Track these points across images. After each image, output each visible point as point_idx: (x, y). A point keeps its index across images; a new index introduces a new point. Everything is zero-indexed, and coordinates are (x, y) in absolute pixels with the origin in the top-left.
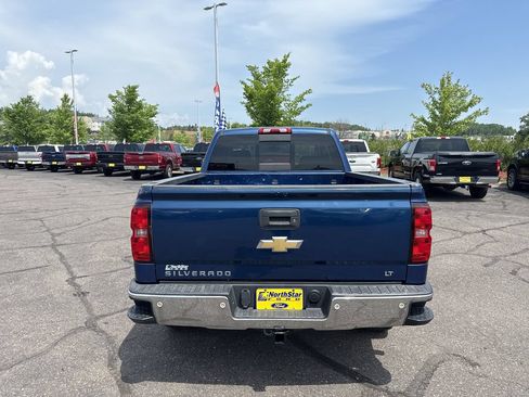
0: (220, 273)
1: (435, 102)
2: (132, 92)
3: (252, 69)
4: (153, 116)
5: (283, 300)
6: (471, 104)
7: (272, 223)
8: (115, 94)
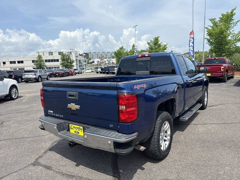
0: (60, 116)
2: (157, 39)
3: (212, 20)
4: (165, 49)
5: (77, 130)
7: (70, 97)
8: (150, 42)
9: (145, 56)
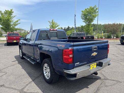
0: (85, 63)
1: (51, 25)
5: (94, 66)
6: (58, 26)
7: (94, 50)
9: (54, 30)
